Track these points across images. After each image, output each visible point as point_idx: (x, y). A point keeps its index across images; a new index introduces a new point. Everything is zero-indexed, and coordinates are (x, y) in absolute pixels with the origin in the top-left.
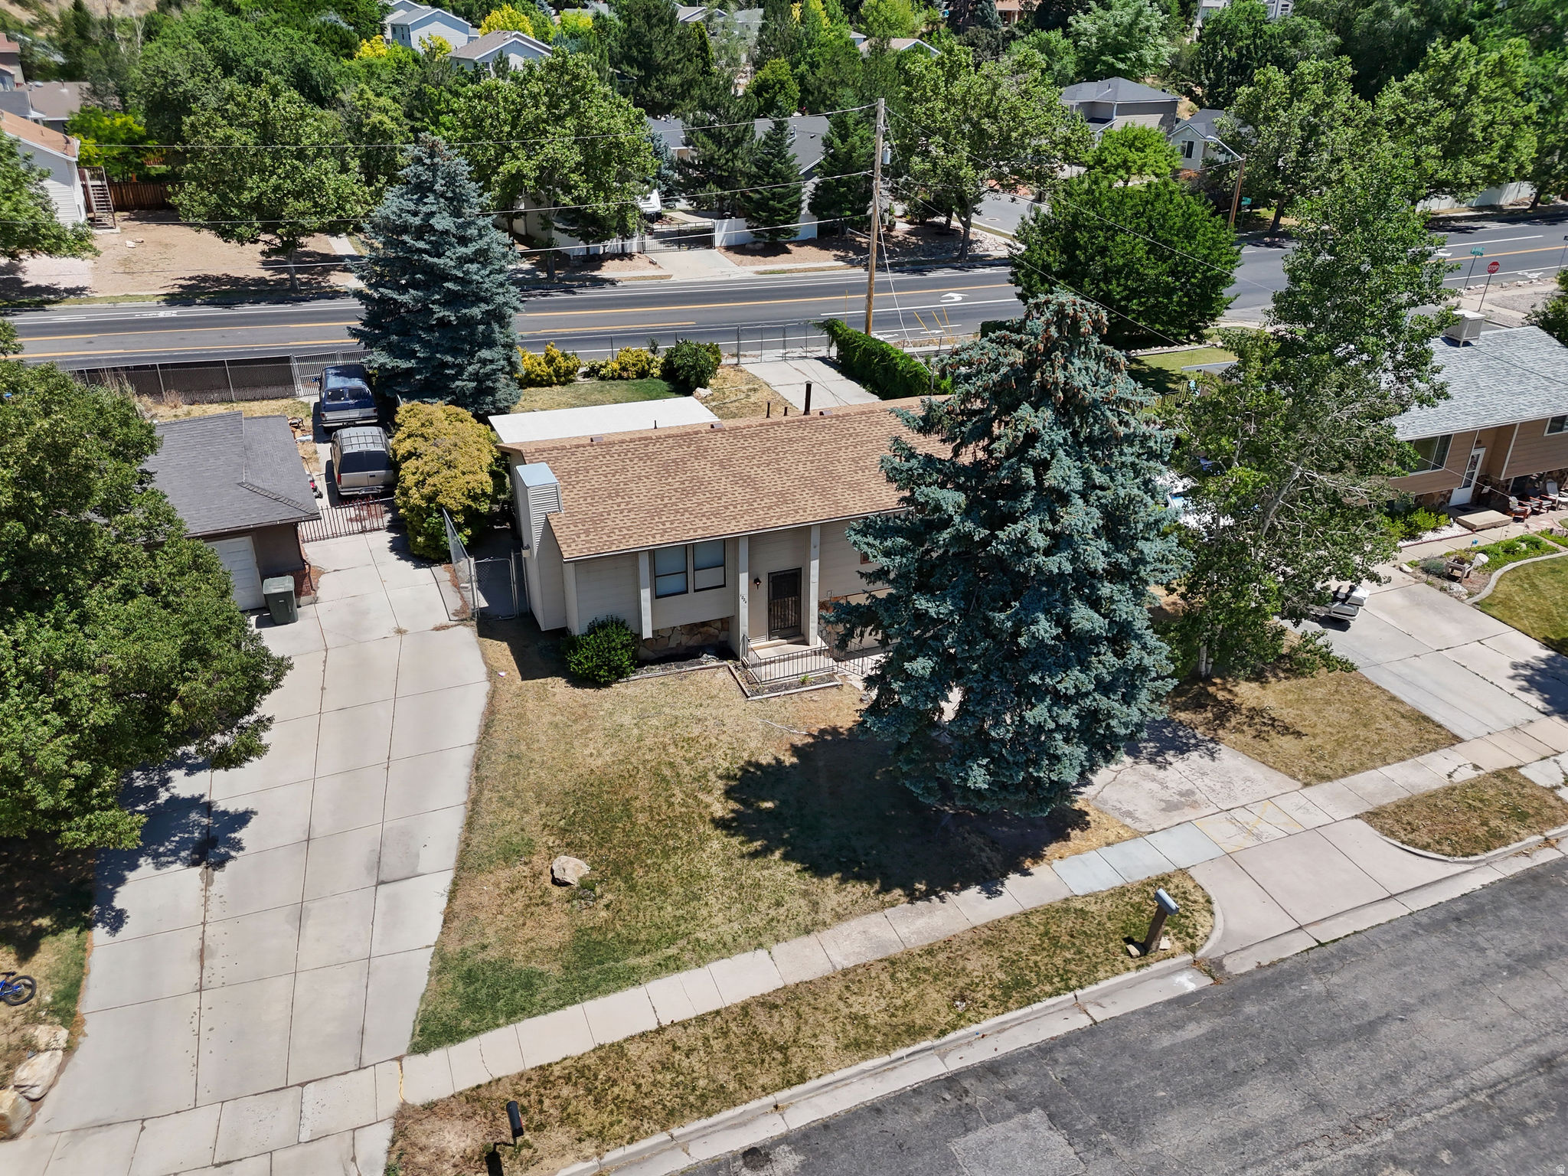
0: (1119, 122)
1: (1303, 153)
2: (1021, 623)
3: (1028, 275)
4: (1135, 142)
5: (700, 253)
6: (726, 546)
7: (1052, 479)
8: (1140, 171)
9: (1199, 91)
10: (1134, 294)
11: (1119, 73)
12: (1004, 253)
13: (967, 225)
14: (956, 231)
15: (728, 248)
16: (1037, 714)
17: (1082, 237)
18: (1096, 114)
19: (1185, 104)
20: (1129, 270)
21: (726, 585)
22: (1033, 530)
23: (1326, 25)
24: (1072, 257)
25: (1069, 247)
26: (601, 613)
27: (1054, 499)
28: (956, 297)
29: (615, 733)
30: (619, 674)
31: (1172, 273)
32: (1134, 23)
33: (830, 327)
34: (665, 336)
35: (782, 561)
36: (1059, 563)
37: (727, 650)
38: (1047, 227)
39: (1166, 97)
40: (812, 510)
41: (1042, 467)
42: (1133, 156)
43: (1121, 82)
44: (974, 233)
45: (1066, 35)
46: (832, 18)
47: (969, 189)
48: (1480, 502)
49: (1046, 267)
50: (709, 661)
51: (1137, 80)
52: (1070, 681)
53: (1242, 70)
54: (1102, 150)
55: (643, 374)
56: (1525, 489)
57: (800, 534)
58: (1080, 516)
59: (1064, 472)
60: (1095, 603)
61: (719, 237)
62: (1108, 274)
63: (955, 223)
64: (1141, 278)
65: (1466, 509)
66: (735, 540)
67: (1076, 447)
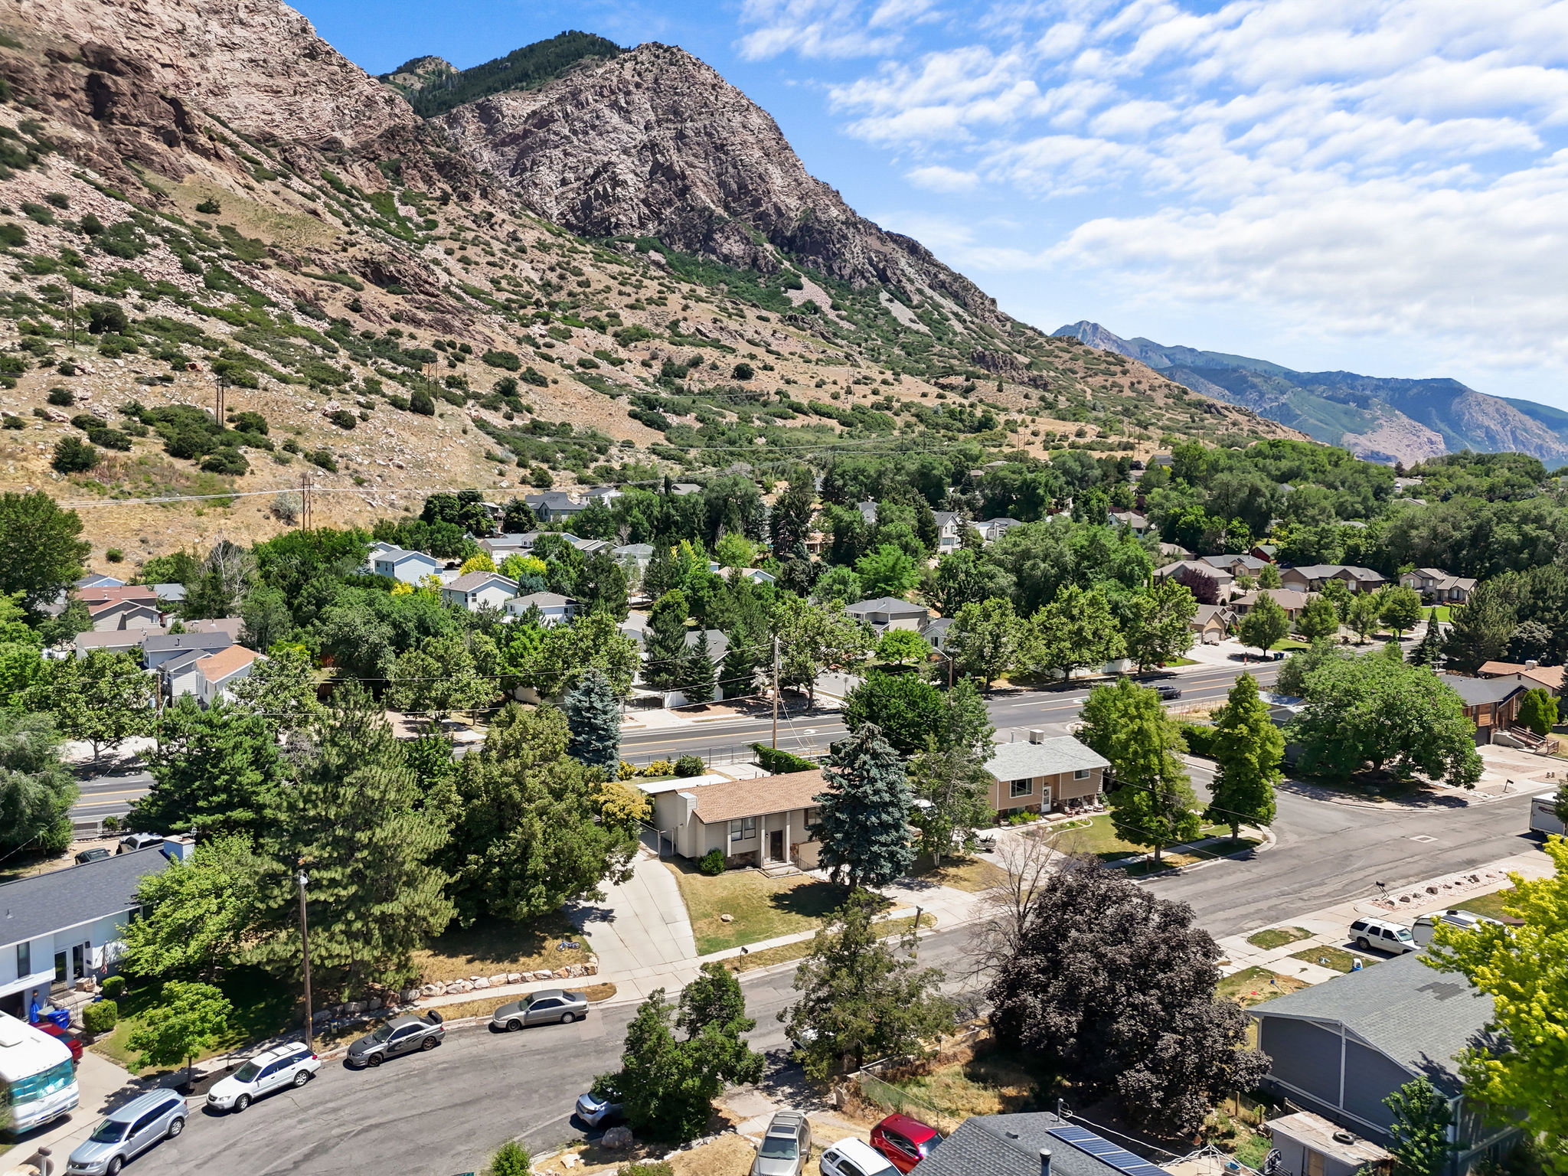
0: (893, 625)
1: (996, 648)
2: (867, 819)
3: (852, 718)
4: (904, 639)
5: (656, 712)
6: (756, 819)
7: (872, 774)
8: (908, 655)
9: (938, 605)
10: (902, 726)
11: (888, 594)
12: (836, 706)
13: (811, 691)
14: (803, 695)
15: (673, 708)
16: (875, 848)
17: (875, 700)
18: (879, 620)
19: (934, 614)
20: (899, 715)
21: (756, 837)
22: (868, 789)
23: (1007, 570)
24: (872, 710)
25: (870, 705)
26: (712, 847)
27: (872, 781)
28: (811, 732)
29: (725, 888)
30: (719, 871)
31: (920, 716)
32: (895, 564)
33: (755, 747)
34: (675, 755)
35: (775, 827)
36: (876, 799)
37: (756, 865)
38: (858, 696)
39: (920, 609)
40: (785, 806)
41: (868, 771)
42: (902, 647)
43: (891, 599)
44: (816, 696)
45: (854, 570)
46: (698, 554)
47: (812, 672)
48: (1054, 810)
49: (860, 715)
50: (749, 868)
51: (901, 597)
52: (883, 838)
53: (962, 594)
54: (884, 644)
55: (665, 773)
56: (1074, 803)
57: (783, 814)
58: (880, 785)
59: (874, 772)
60: (889, 814)
61: (667, 702)
62: (890, 717)
63: (803, 689)
64: (905, 719)
65: (1048, 813)
66: (760, 817)
67: (877, 766)
